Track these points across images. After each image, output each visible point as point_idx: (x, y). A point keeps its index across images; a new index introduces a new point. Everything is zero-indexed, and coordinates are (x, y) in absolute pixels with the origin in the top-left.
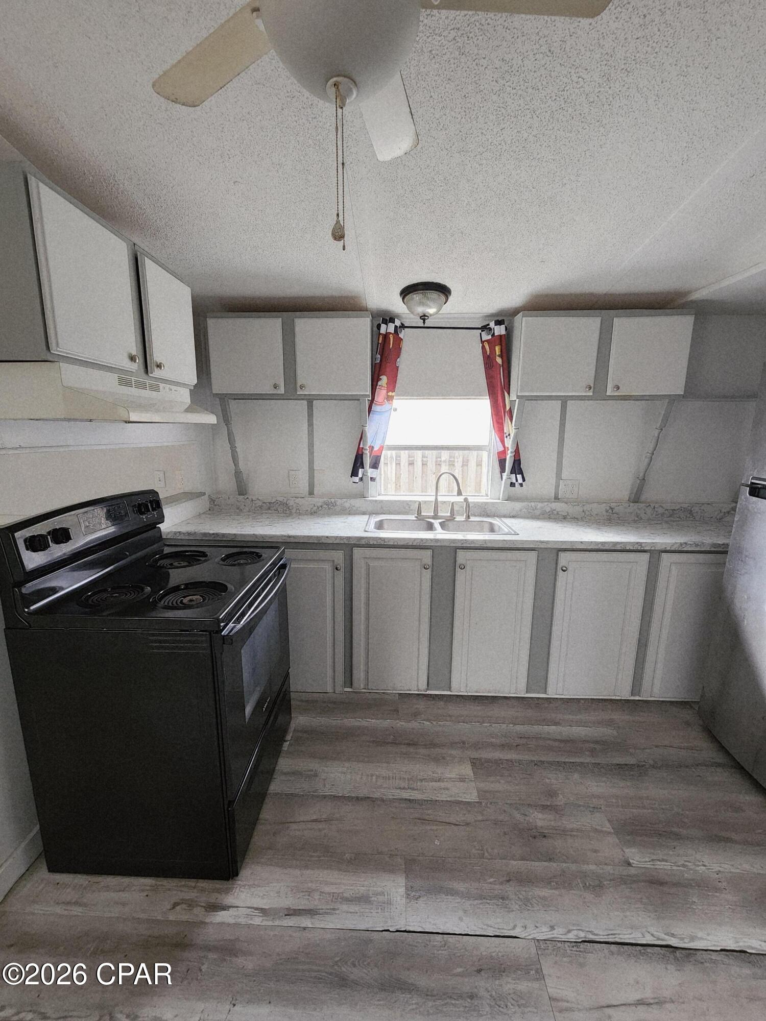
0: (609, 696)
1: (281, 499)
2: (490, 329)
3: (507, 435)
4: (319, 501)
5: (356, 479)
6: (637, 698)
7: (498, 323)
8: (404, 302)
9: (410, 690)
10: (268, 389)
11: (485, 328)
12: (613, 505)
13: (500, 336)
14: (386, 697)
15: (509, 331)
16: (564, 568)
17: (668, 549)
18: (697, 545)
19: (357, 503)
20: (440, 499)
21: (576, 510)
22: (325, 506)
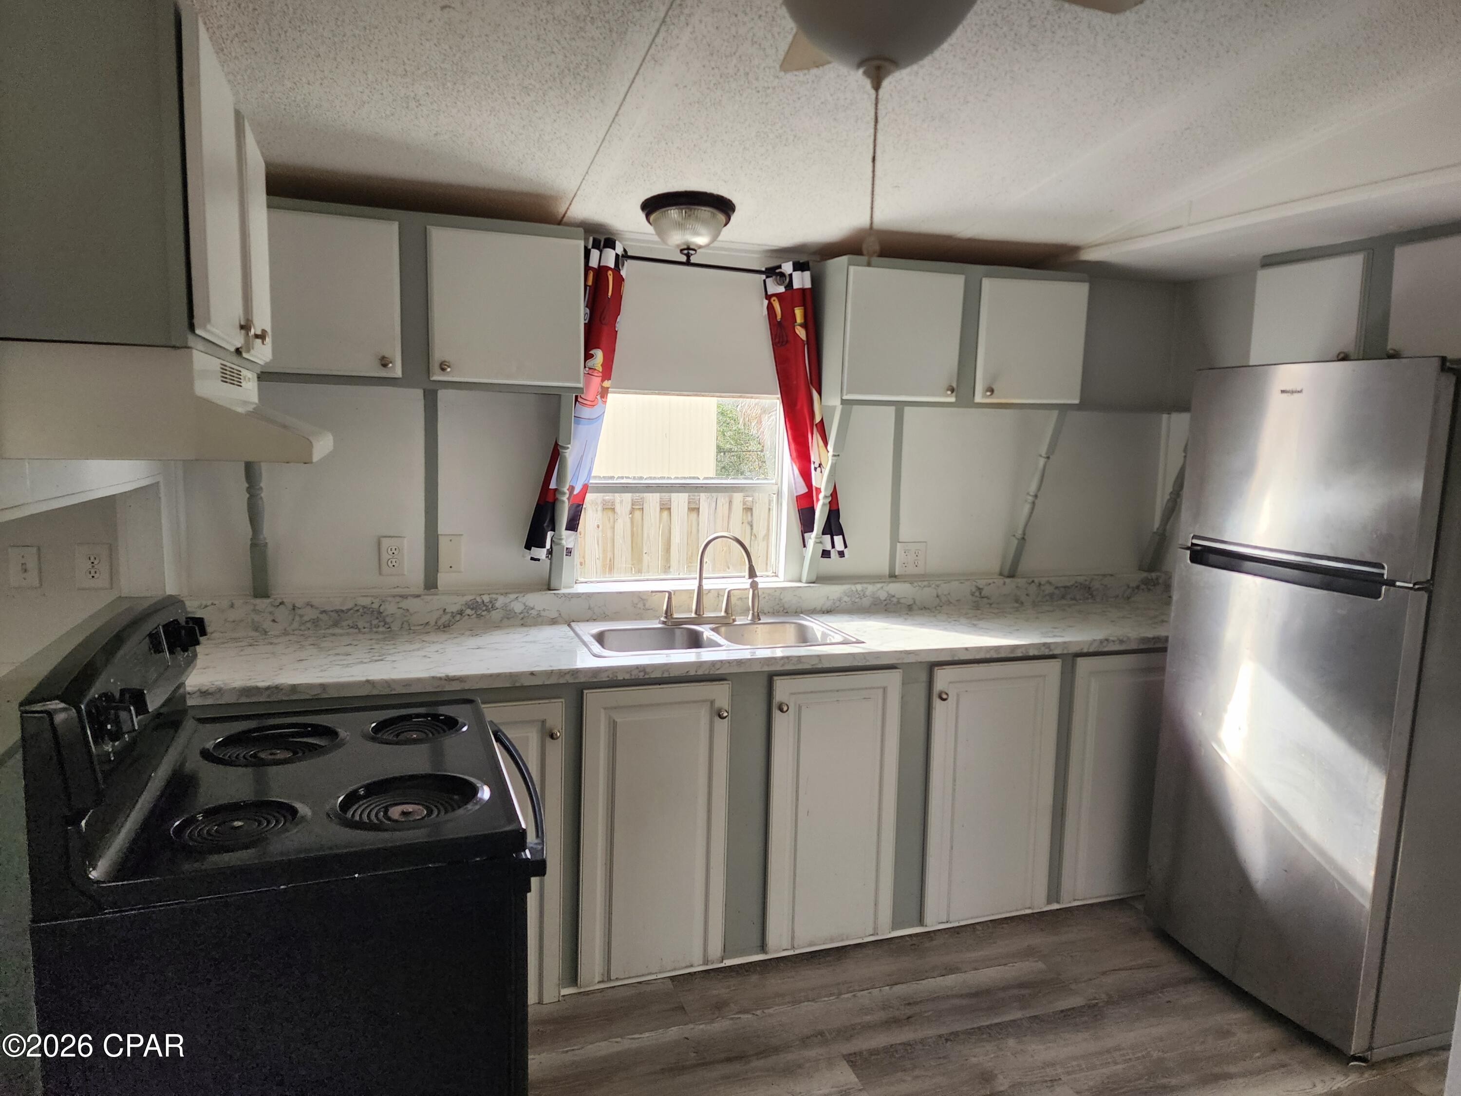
0: (1017, 910)
1: (366, 602)
2: (782, 275)
3: (817, 465)
4: (454, 604)
5: (541, 553)
6: (1055, 906)
7: (799, 267)
8: (649, 222)
9: (692, 966)
10: (371, 369)
11: (772, 272)
12: (981, 583)
13: (803, 291)
14: (648, 988)
15: (817, 281)
16: (944, 696)
17: (1085, 650)
18: (1121, 642)
19: (538, 601)
20: (707, 585)
21: (927, 594)
22: (469, 611)
